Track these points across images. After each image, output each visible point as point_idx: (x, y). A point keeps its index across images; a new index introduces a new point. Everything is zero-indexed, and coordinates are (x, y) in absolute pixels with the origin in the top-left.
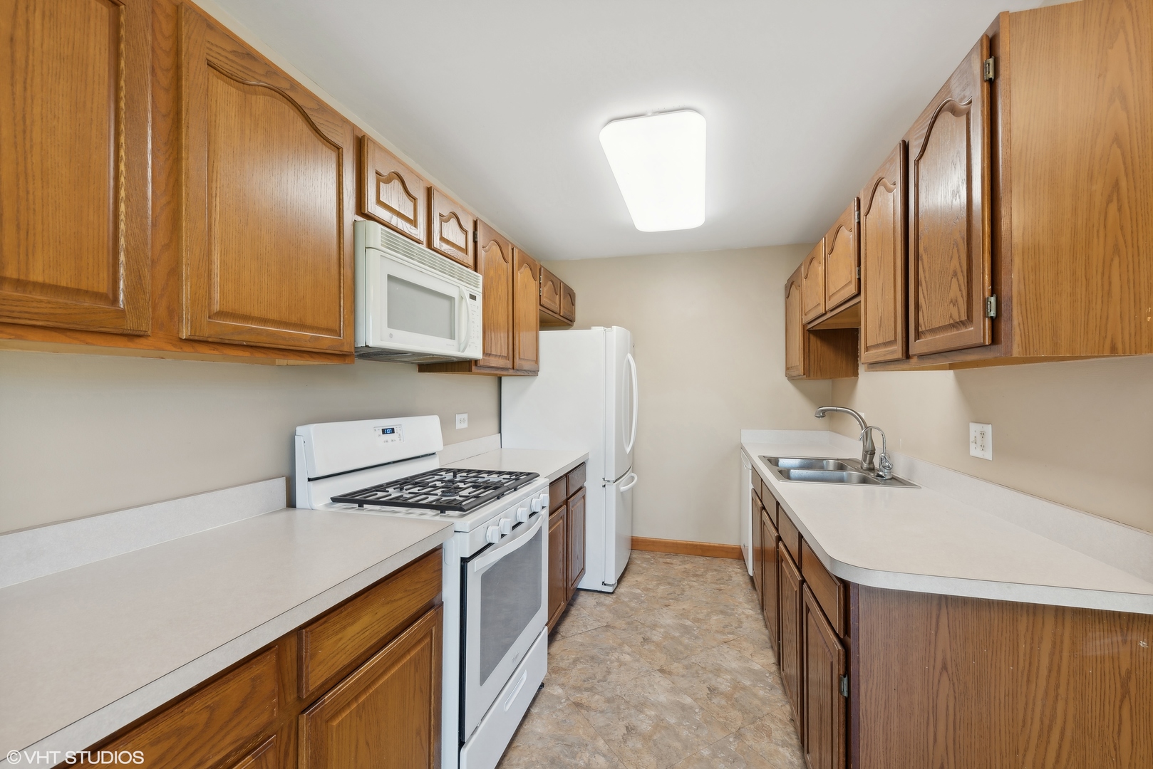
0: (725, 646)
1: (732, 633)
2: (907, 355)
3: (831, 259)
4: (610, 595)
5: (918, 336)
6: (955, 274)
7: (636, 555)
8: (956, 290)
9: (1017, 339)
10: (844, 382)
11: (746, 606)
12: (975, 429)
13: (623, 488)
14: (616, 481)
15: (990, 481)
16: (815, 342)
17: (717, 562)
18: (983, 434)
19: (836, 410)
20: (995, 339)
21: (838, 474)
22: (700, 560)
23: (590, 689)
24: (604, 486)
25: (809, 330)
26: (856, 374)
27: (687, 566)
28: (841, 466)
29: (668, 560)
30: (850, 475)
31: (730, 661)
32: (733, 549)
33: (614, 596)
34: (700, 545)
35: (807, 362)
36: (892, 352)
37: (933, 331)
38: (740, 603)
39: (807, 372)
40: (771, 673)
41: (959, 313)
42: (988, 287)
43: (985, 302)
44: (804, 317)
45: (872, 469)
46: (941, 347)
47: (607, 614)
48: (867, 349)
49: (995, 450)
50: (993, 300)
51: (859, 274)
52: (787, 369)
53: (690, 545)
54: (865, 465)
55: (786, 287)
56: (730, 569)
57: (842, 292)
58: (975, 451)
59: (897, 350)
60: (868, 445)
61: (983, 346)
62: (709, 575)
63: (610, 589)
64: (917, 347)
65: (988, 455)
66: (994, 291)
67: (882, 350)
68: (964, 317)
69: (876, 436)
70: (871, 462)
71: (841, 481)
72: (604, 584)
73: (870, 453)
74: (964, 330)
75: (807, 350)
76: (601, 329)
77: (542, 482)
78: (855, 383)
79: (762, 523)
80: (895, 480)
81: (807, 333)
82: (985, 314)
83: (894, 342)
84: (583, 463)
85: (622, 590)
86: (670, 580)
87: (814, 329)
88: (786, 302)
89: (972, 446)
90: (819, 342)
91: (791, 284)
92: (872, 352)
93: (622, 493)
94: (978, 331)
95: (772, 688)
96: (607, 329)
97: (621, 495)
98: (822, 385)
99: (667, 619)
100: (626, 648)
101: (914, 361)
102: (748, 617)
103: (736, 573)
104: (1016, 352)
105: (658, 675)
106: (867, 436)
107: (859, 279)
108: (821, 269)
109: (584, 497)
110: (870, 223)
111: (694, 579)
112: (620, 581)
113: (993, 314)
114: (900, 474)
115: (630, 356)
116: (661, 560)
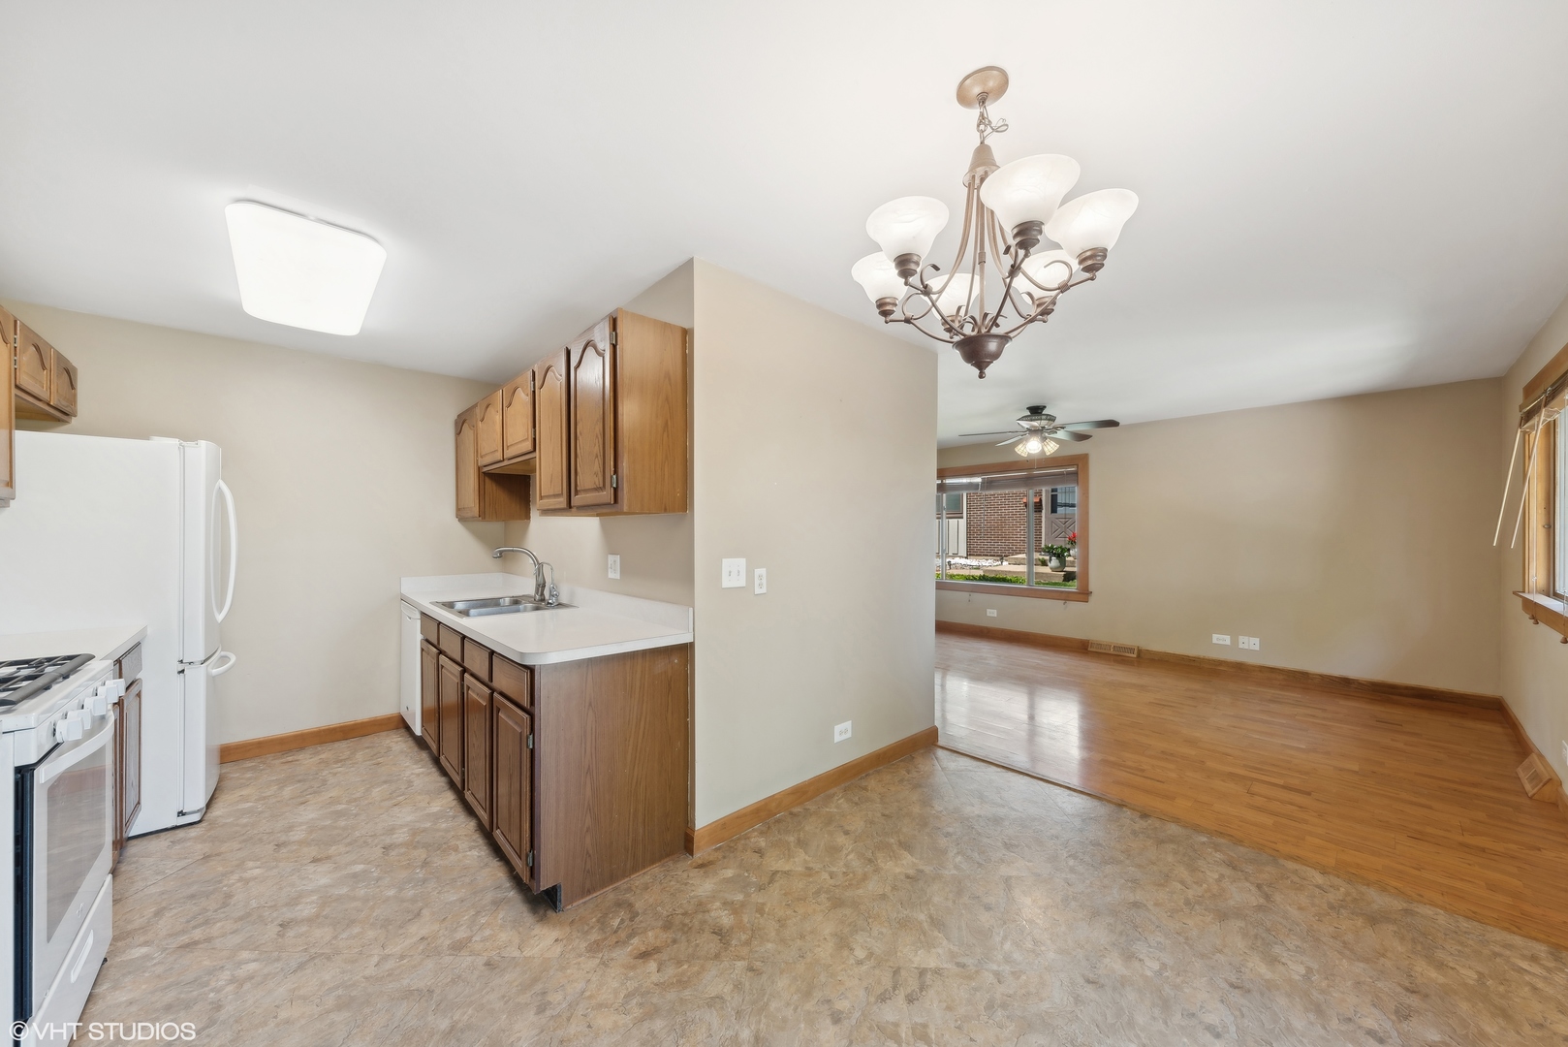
0: (396, 809)
1: (403, 794)
2: (570, 505)
3: (509, 412)
4: (199, 825)
5: (577, 493)
6: (597, 457)
7: (228, 768)
8: (597, 466)
9: (626, 501)
10: (516, 524)
11: (415, 766)
12: (611, 558)
13: (215, 671)
14: (205, 661)
15: (618, 593)
16: (489, 483)
17: (367, 741)
18: (615, 561)
19: (513, 551)
20: (616, 500)
21: (515, 607)
22: (343, 744)
23: (206, 922)
24: (183, 671)
25: (484, 473)
26: (528, 517)
27: (323, 756)
28: (516, 601)
29: (290, 759)
30: (525, 607)
31: (406, 816)
32: (389, 719)
33: (203, 824)
34: (341, 727)
35: (482, 504)
36: (560, 503)
37: (586, 491)
38: (407, 767)
39: (483, 515)
40: (451, 808)
41: (598, 481)
42: (613, 469)
43: (611, 477)
44: (480, 459)
45: (543, 600)
46: (589, 502)
47: (199, 846)
48: (541, 498)
49: (623, 572)
50: (615, 477)
51: (535, 435)
52: (458, 509)
53: (324, 731)
54: (537, 597)
55: (456, 423)
56: (388, 741)
57: (519, 446)
58: (611, 575)
59: (562, 501)
60: (540, 579)
61: (610, 504)
62: (359, 756)
63: (196, 818)
64: (576, 500)
65: (618, 576)
66: (616, 472)
67: (552, 500)
68: (601, 485)
69: (546, 570)
70: (542, 594)
71: (518, 611)
72: (181, 814)
73: (541, 586)
74: (601, 493)
75: (482, 492)
76: (176, 442)
77: (100, 666)
78: (528, 524)
79: (439, 668)
80: (560, 605)
81: (482, 476)
82: (611, 486)
83: (561, 495)
84: (138, 644)
85: (217, 811)
86: (300, 778)
87: (493, 472)
88: (456, 440)
89: (609, 570)
90: (494, 486)
91: (461, 422)
92: (545, 501)
93: (214, 677)
94: (607, 495)
95: (454, 817)
96: (184, 443)
97: (212, 680)
98: (495, 527)
99: (308, 814)
100: (250, 864)
101: (574, 510)
102: (418, 775)
103: (397, 742)
104: (625, 509)
105: (311, 868)
106: (539, 572)
107: (535, 439)
108: (498, 418)
109: (139, 695)
110: (543, 395)
111: (339, 765)
112: (209, 805)
113: (615, 486)
114: (564, 600)
115: (221, 483)
116: (277, 762)
